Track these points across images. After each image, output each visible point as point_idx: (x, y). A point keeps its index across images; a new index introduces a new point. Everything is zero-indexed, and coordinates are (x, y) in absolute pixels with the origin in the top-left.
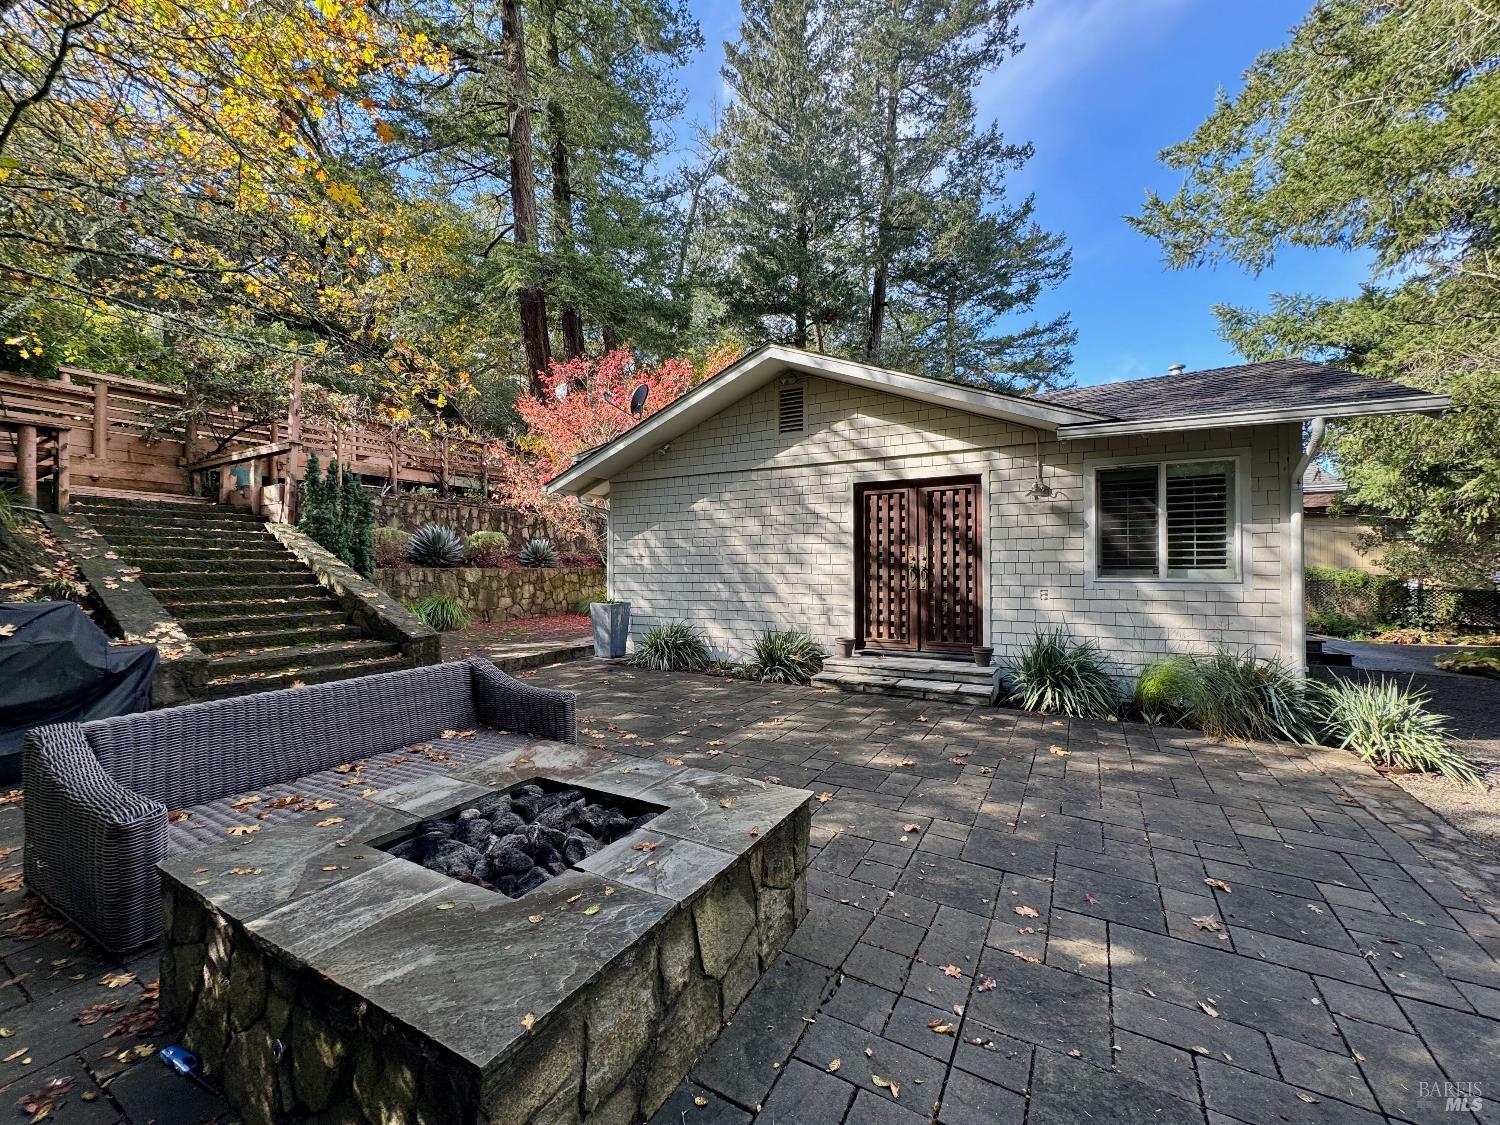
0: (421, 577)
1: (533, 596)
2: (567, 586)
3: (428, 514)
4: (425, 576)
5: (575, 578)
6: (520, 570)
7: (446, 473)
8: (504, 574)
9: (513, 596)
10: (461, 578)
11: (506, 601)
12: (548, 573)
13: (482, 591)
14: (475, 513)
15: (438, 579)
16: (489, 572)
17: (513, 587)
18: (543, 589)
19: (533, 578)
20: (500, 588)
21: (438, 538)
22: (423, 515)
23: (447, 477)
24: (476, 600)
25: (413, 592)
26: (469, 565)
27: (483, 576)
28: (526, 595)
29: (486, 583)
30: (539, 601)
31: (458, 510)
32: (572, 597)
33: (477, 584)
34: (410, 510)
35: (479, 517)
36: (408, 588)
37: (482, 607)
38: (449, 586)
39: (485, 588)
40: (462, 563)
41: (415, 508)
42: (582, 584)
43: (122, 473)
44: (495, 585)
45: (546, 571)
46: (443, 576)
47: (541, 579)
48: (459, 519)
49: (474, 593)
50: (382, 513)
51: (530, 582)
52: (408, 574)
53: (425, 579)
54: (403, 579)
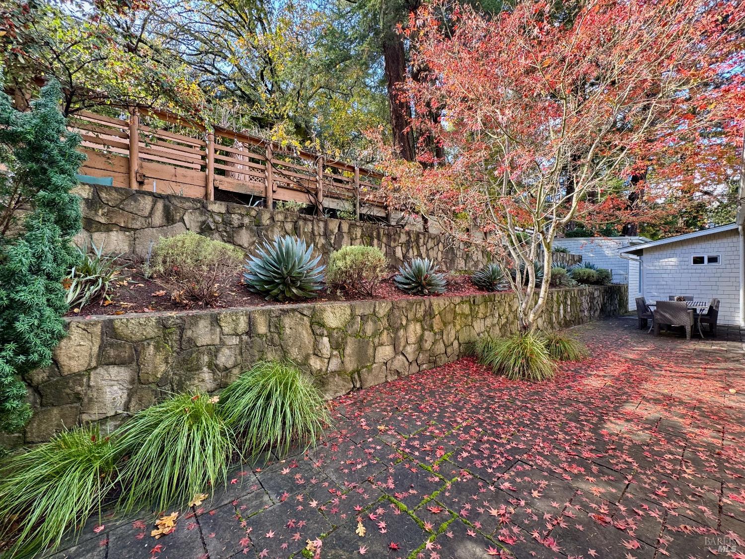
0: (243, 325)
1: (421, 340)
2: (458, 322)
3: (289, 226)
4: (251, 323)
5: (466, 309)
6: (403, 300)
7: (320, 194)
8: (383, 309)
9: (395, 344)
10: (317, 323)
11: (385, 352)
12: (439, 304)
13: (350, 340)
14: (345, 227)
15: (276, 326)
16: (363, 307)
17: (394, 328)
18: (431, 328)
19: (420, 313)
20: (377, 333)
21: (284, 258)
22: (283, 228)
23: (321, 198)
24: (342, 355)
26: (333, 297)
27: (353, 316)
28: (412, 339)
29: (357, 327)
30: (427, 345)
31: (326, 223)
32: (463, 337)
33: (343, 330)
34: (266, 220)
35: (349, 232)
36: (214, 351)
37: (350, 366)
38: (297, 337)
39: (356, 335)
40: (321, 295)
41: (272, 218)
42: (474, 315)
44: (369, 328)
45: (435, 301)
47: (429, 313)
48: (326, 235)
49: (338, 346)
50: (227, 223)
51: (417, 320)
52: (215, 321)
53: (251, 331)
54: (203, 334)
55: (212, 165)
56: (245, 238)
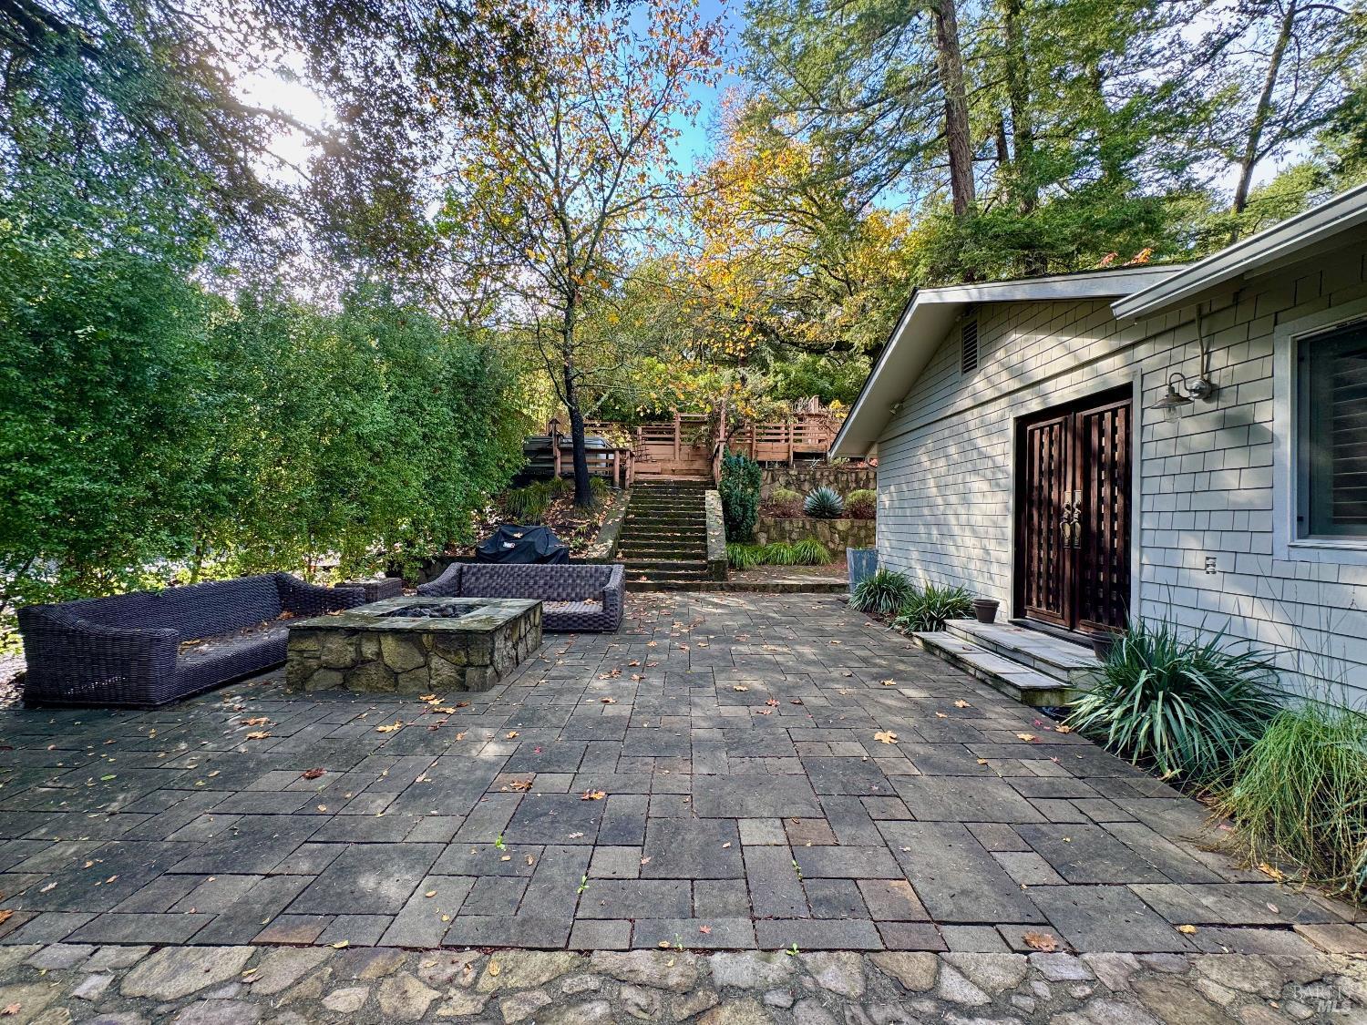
0: (801, 525)
3: (832, 478)
4: (804, 524)
10: (832, 527)
13: (851, 538)
15: (815, 527)
20: (868, 536)
21: (823, 498)
25: (794, 536)
26: (842, 517)
27: (852, 527)
29: (855, 531)
33: (847, 532)
38: (823, 532)
39: (854, 536)
40: (838, 516)
43: (684, 467)
46: (818, 525)
49: (844, 539)
50: (798, 479)
52: (791, 522)
53: (804, 527)
54: (787, 526)
55: (792, 431)
56: (806, 487)
